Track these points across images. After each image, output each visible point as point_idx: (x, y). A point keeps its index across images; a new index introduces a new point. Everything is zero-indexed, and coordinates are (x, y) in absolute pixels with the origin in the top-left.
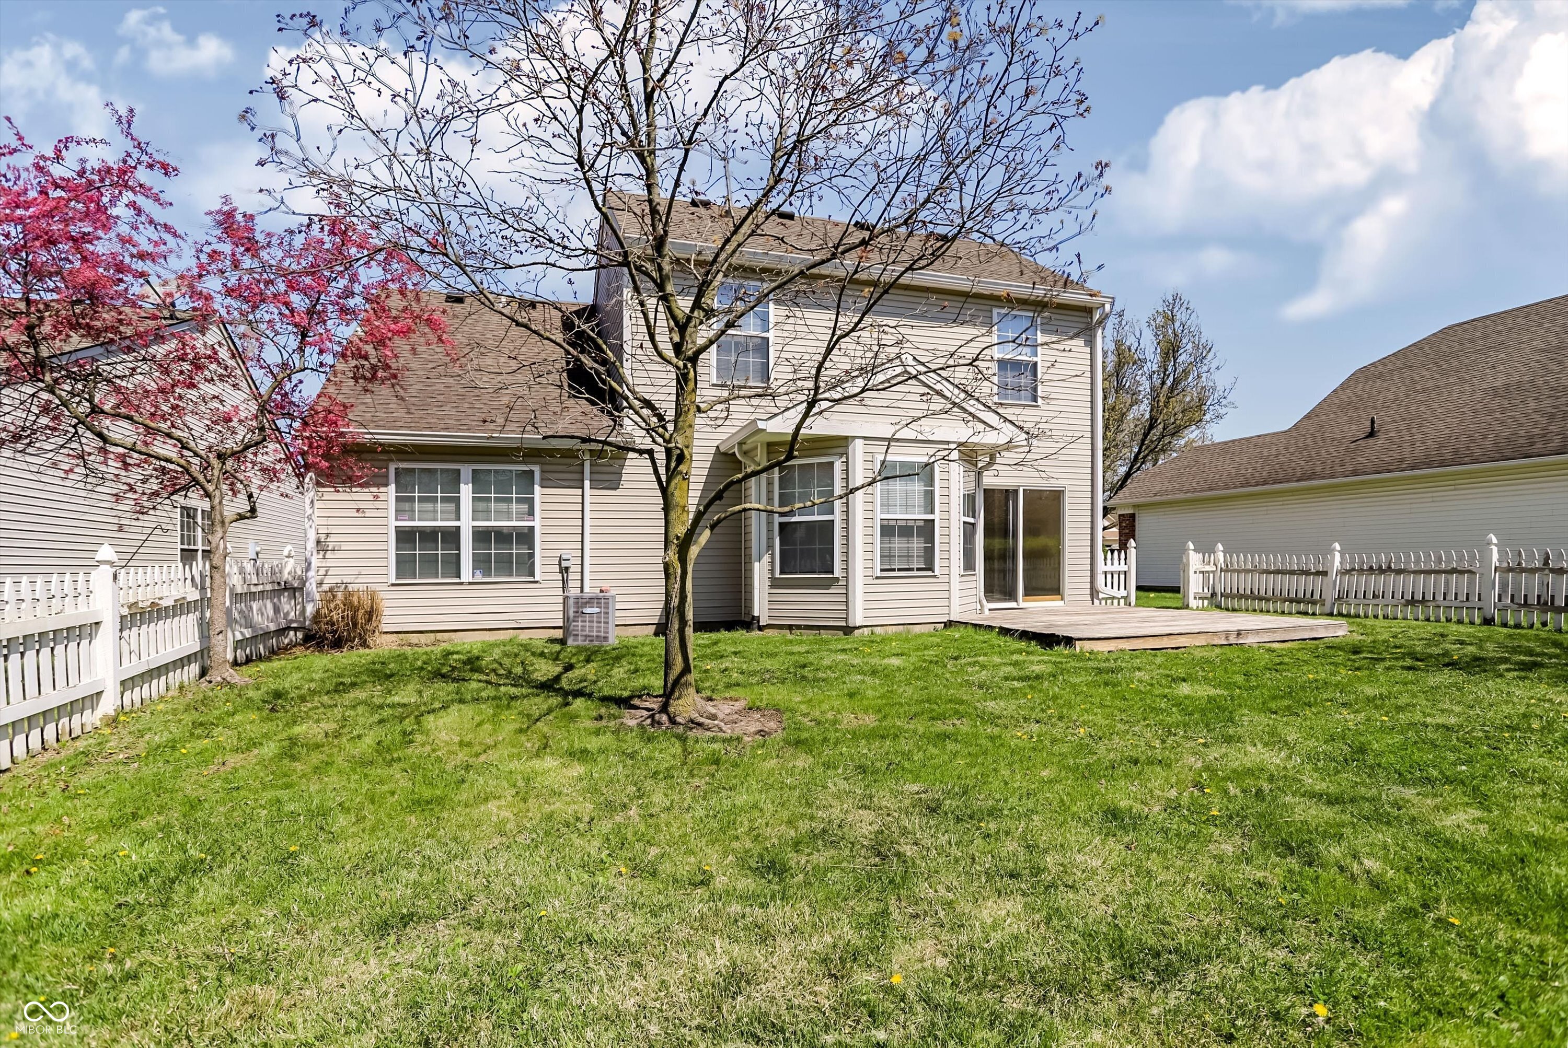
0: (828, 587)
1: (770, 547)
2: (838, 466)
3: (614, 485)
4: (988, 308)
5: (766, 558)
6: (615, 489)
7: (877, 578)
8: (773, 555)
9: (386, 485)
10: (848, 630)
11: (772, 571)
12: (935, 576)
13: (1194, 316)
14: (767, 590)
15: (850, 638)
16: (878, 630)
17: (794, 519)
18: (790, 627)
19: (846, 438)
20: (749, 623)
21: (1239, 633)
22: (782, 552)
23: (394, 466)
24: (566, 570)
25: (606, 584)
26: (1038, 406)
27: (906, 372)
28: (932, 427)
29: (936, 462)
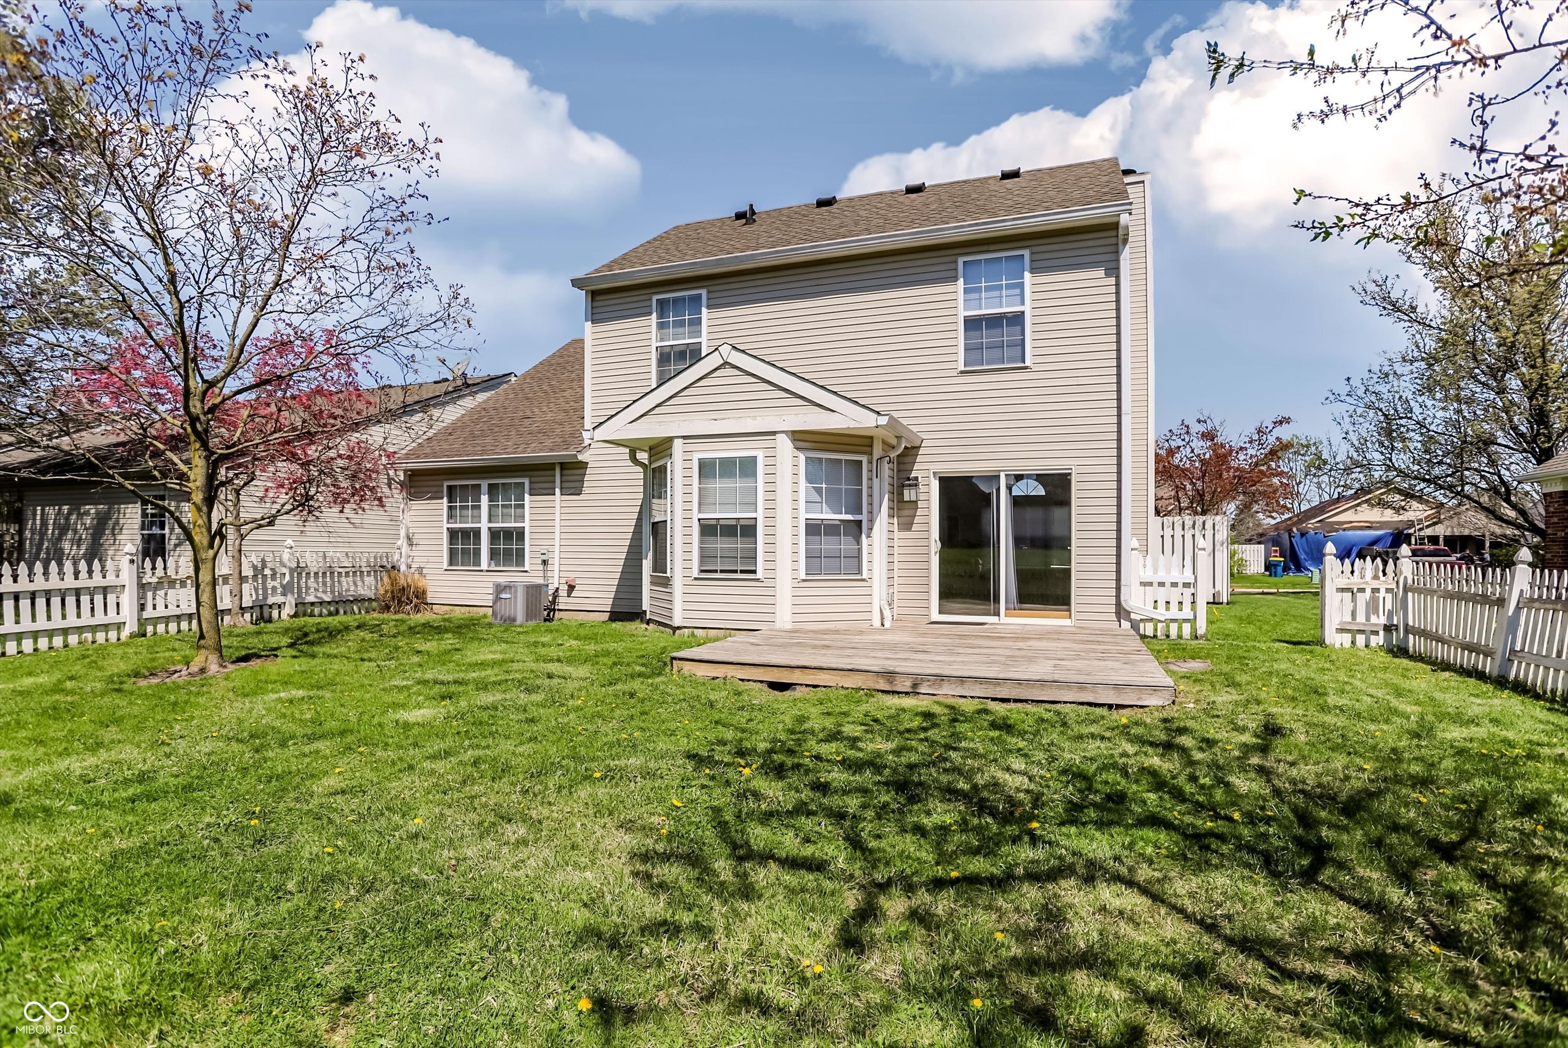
0: (664, 585)
1: (650, 545)
2: (669, 467)
3: (578, 492)
4: (953, 258)
5: (649, 556)
6: (578, 495)
7: (696, 579)
8: (651, 553)
9: (443, 498)
10: (673, 630)
11: (650, 568)
14: (649, 587)
16: (699, 632)
18: (658, 623)
19: (669, 439)
20: (641, 616)
23: (446, 484)
24: (545, 562)
25: (572, 575)
26: (1026, 368)
27: (726, 363)
28: (754, 418)
29: (760, 455)
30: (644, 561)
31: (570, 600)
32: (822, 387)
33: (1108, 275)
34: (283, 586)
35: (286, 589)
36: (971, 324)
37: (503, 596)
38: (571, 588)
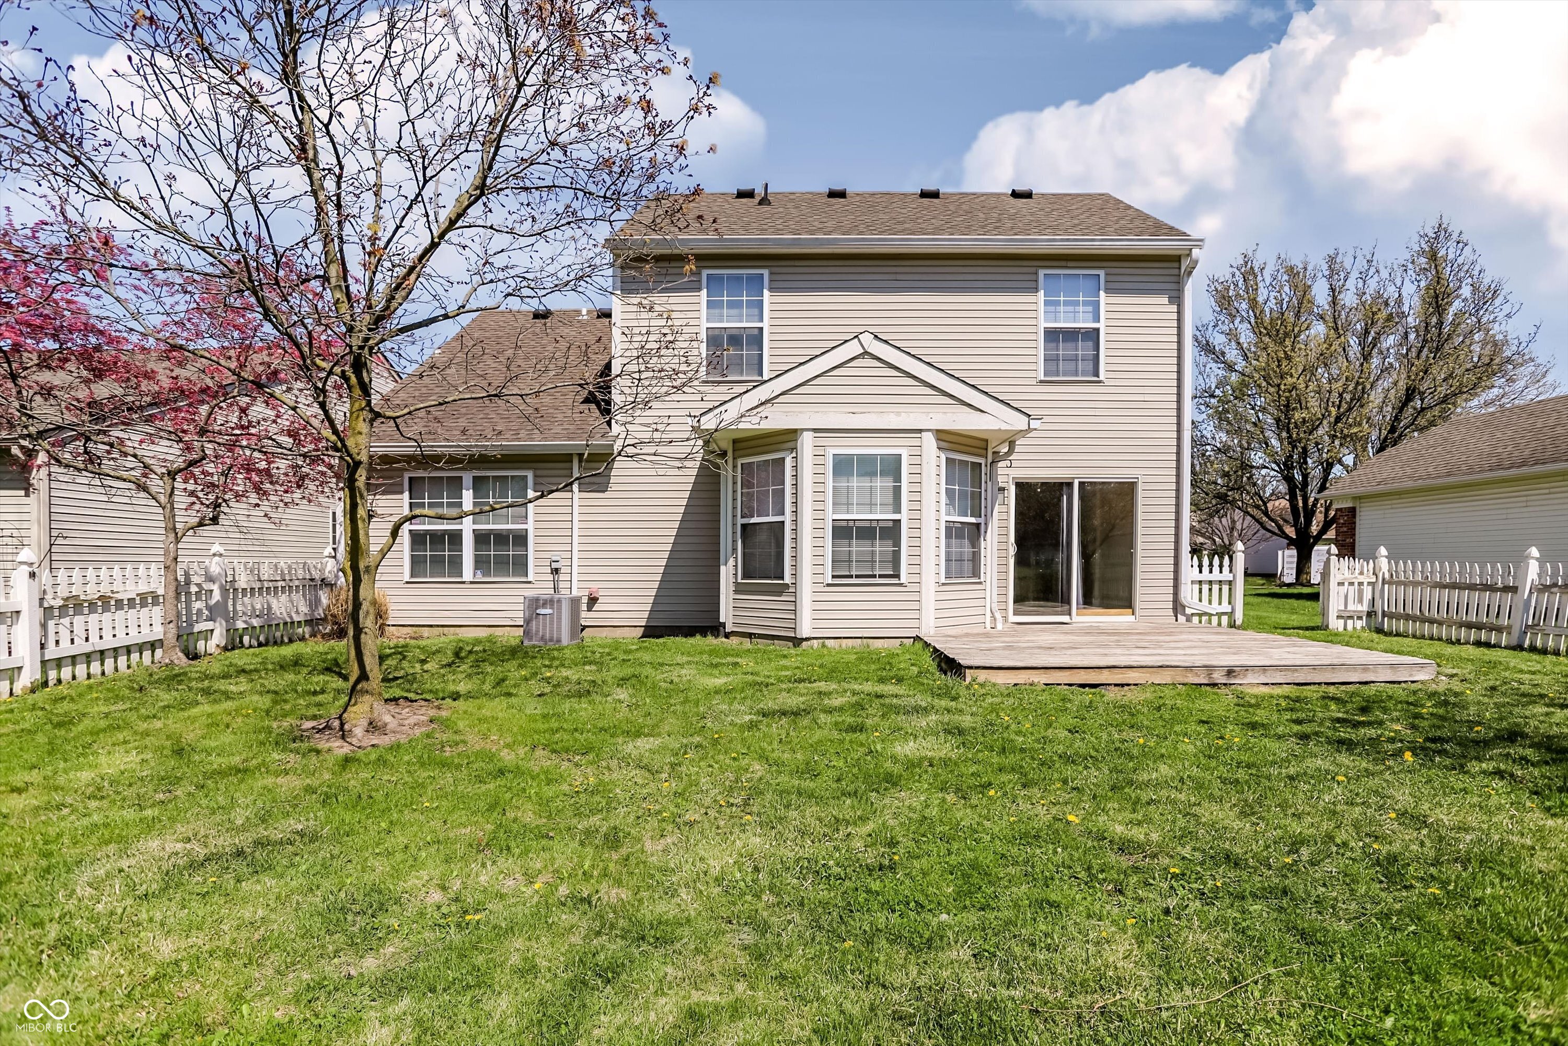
0: (780, 594)
1: (735, 550)
2: (789, 462)
3: (602, 487)
4: (1033, 270)
5: (731, 562)
6: (603, 491)
7: (828, 585)
8: (736, 558)
9: (402, 493)
10: (797, 641)
11: (736, 574)
12: (901, 585)
13: (1467, 250)
14: (732, 595)
15: (799, 650)
16: (829, 643)
17: (753, 520)
18: (750, 636)
19: (795, 431)
20: (715, 628)
21: (1230, 672)
22: (744, 555)
23: (407, 475)
24: (556, 571)
25: (594, 586)
26: (1100, 382)
27: (866, 353)
28: (898, 414)
29: (904, 453)
30: (723, 568)
31: (591, 614)
32: (973, 386)
33: (1171, 302)
34: (209, 608)
35: (214, 612)
36: (1052, 335)
37: (542, 611)
38: (593, 600)
